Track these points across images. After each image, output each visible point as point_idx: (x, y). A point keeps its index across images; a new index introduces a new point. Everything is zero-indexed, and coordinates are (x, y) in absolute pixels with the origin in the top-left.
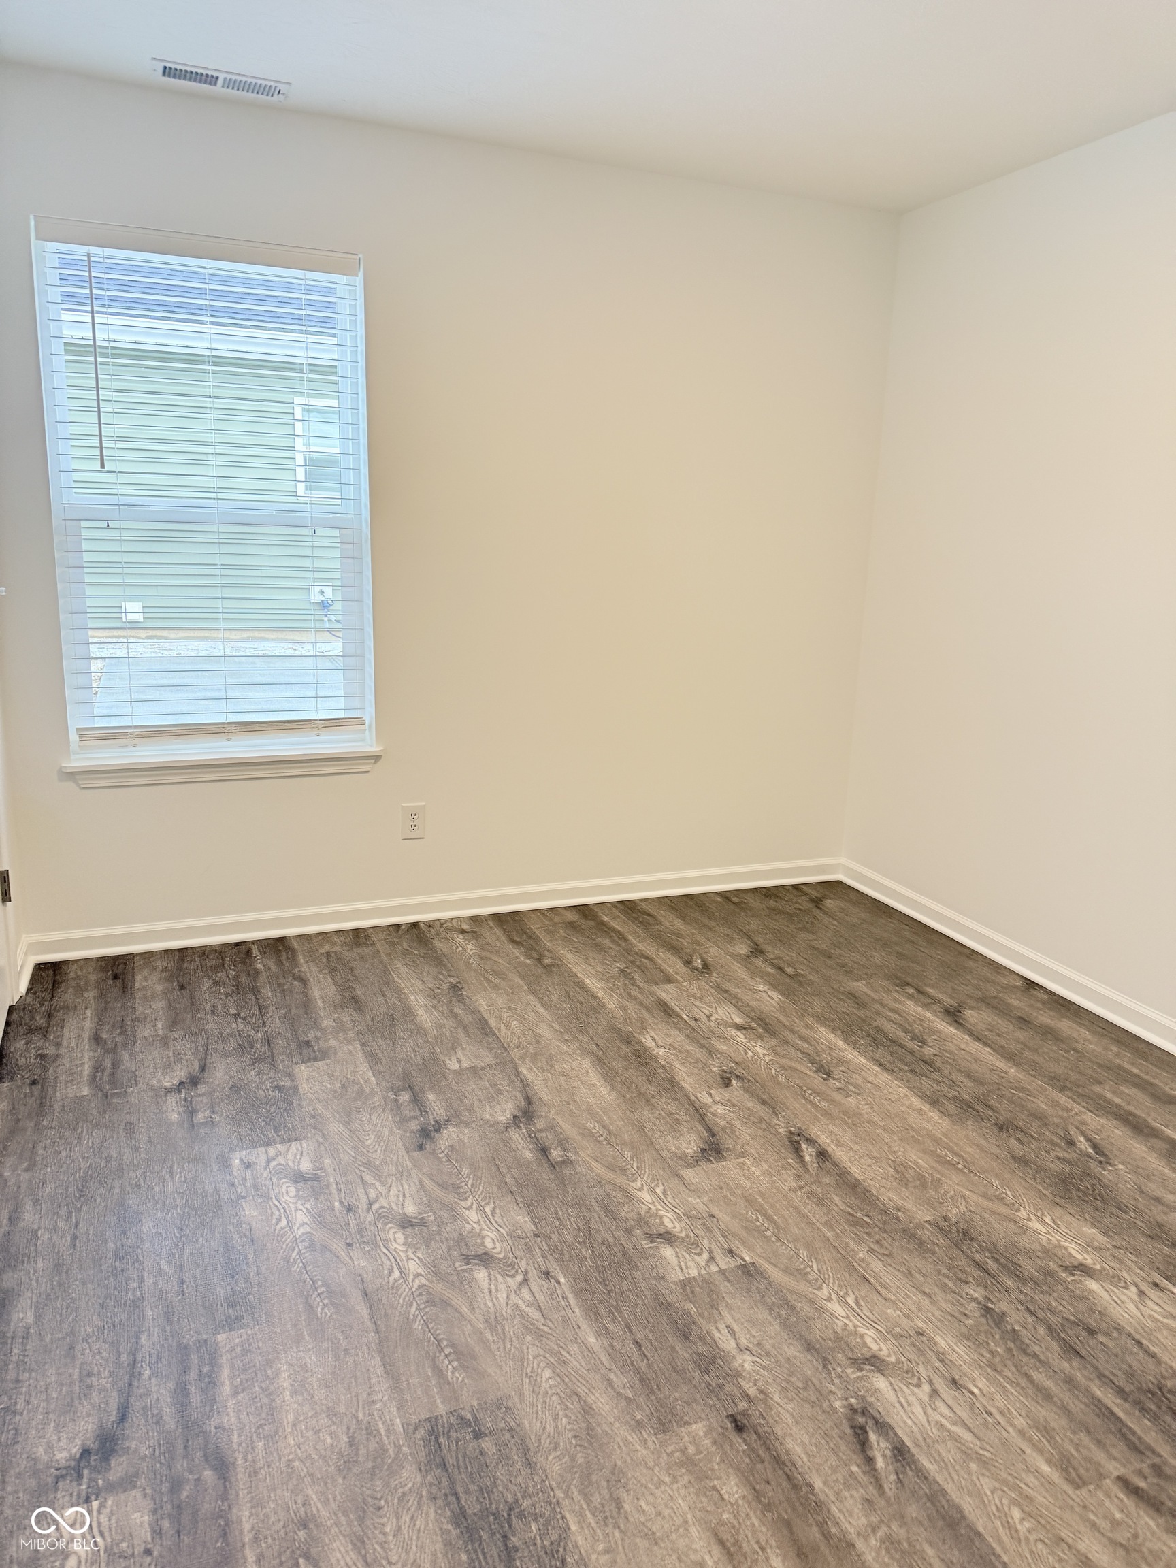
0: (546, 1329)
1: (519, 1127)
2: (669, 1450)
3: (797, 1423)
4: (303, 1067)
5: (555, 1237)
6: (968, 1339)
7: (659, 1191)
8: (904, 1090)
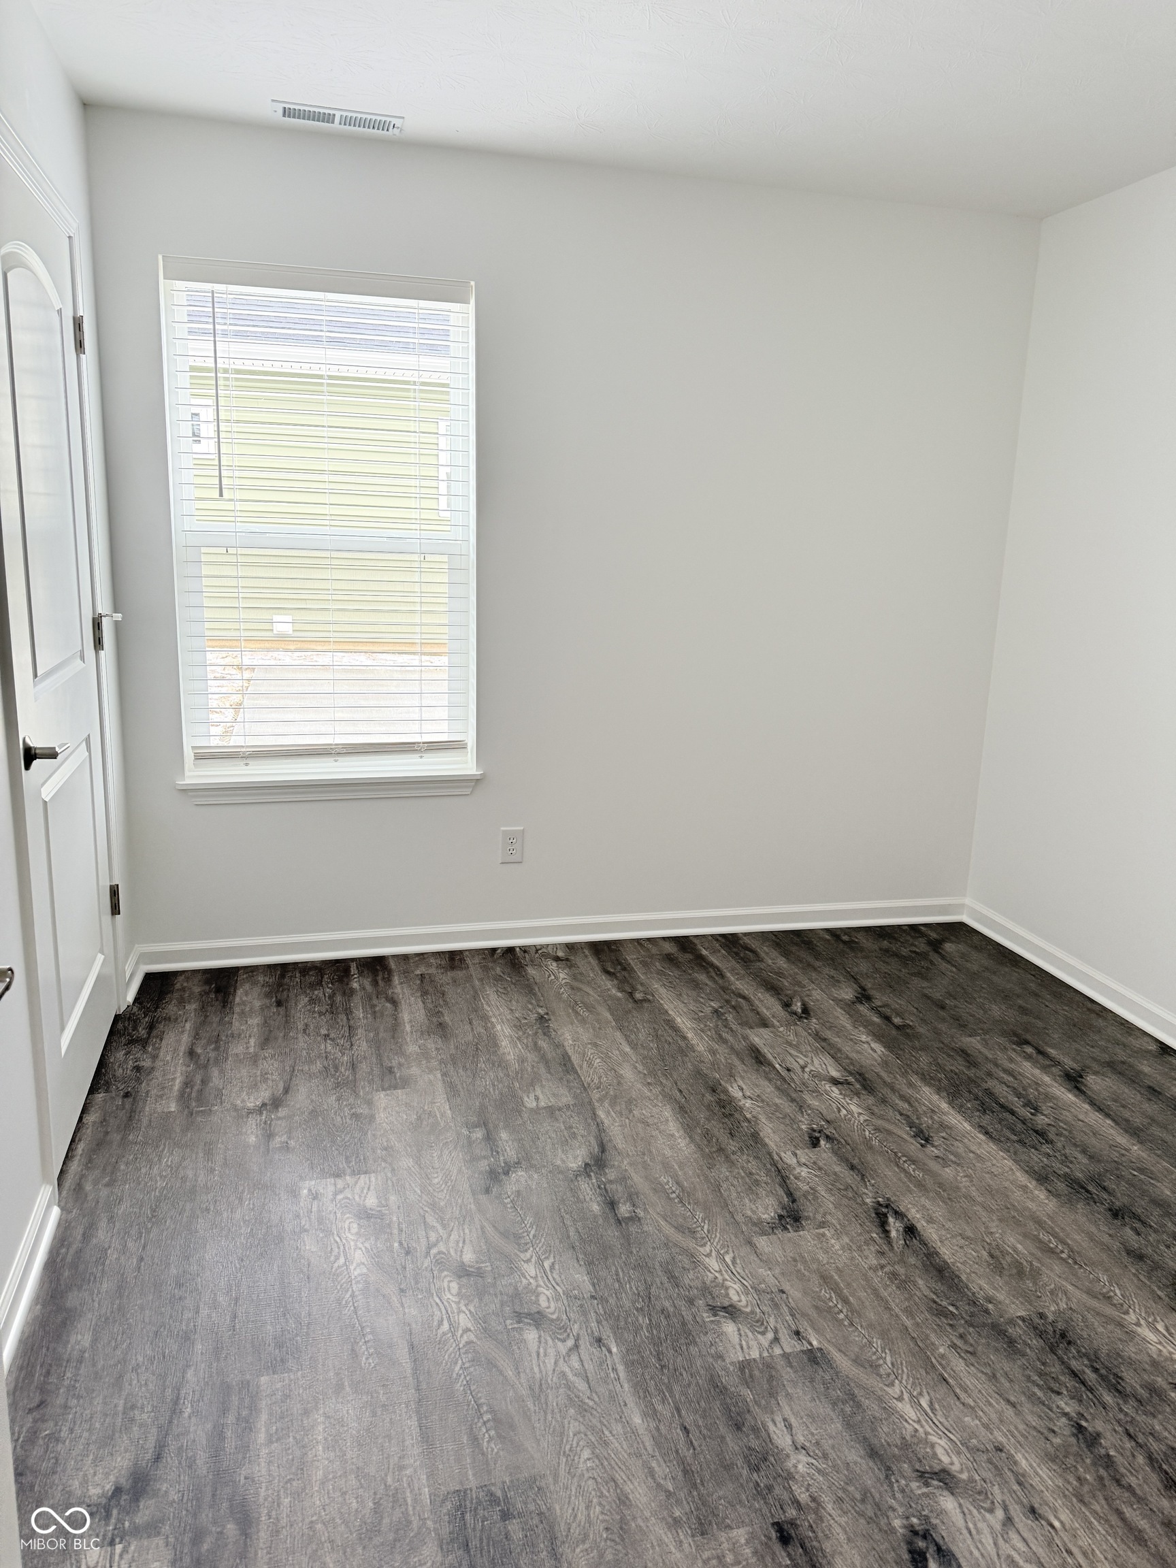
0: (591, 1403)
1: (589, 1176)
2: (706, 1555)
3: (849, 1539)
4: (382, 1094)
5: (612, 1301)
6: (1053, 1461)
7: (728, 1259)
8: (1009, 1163)
